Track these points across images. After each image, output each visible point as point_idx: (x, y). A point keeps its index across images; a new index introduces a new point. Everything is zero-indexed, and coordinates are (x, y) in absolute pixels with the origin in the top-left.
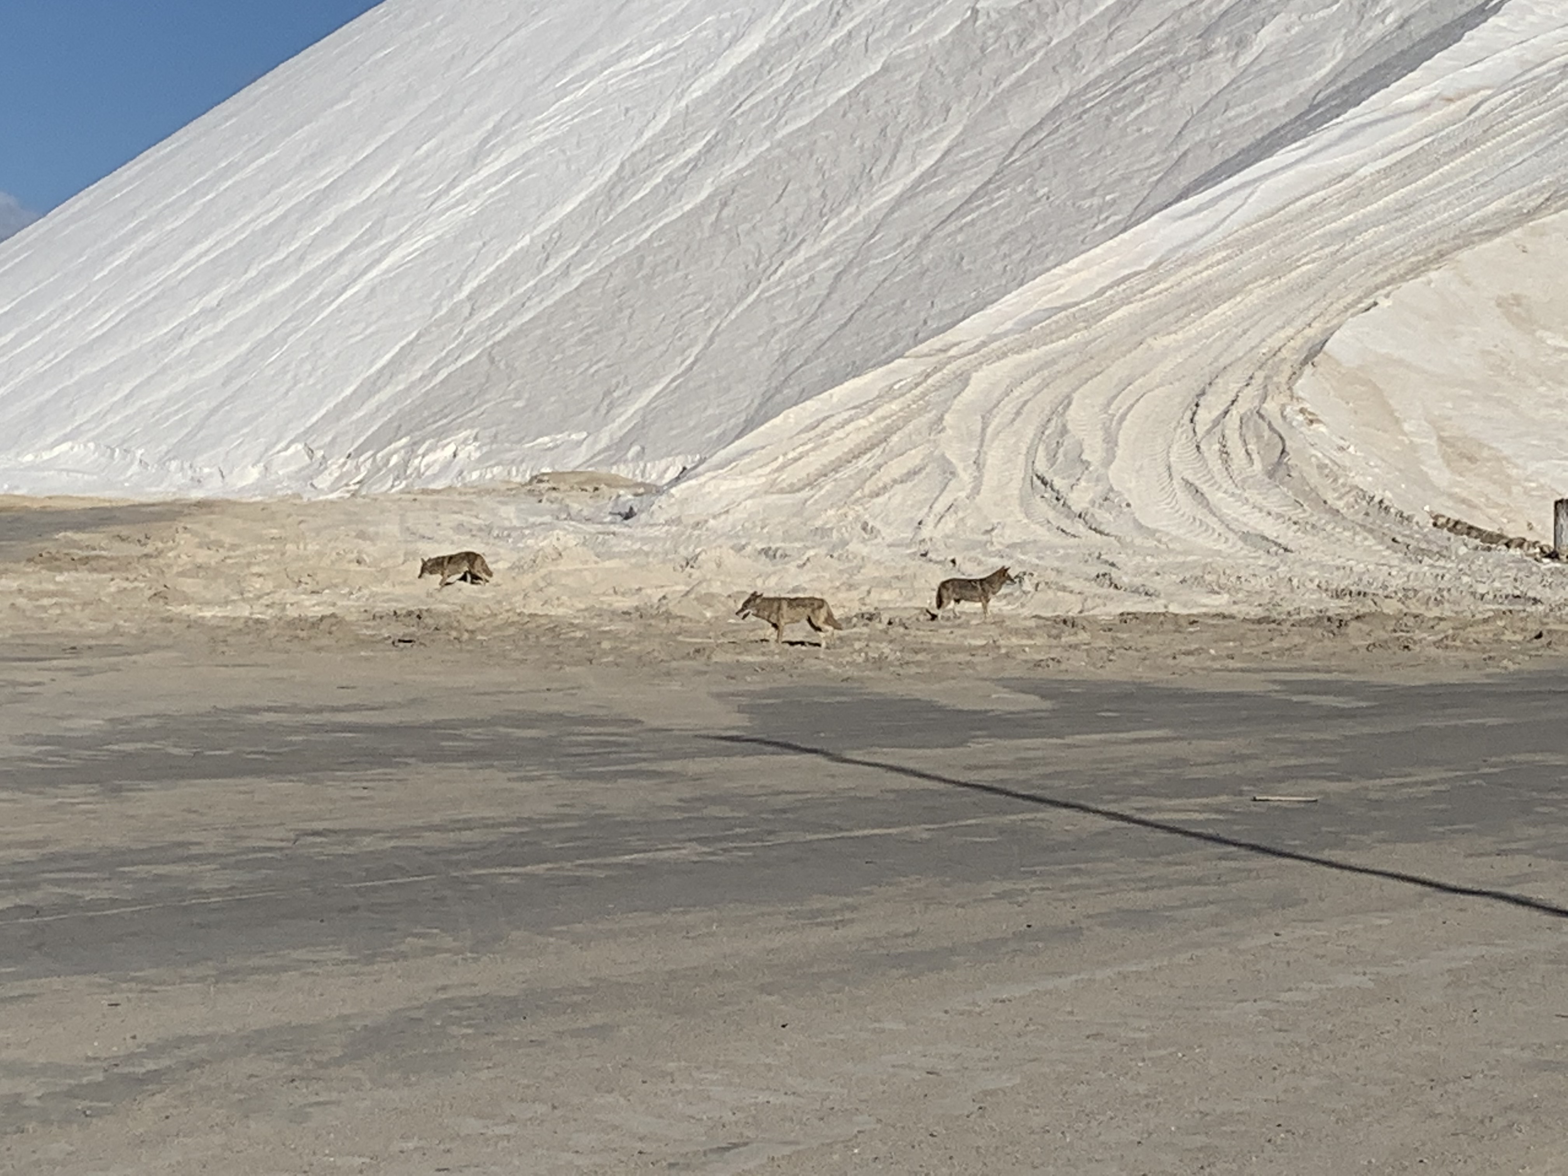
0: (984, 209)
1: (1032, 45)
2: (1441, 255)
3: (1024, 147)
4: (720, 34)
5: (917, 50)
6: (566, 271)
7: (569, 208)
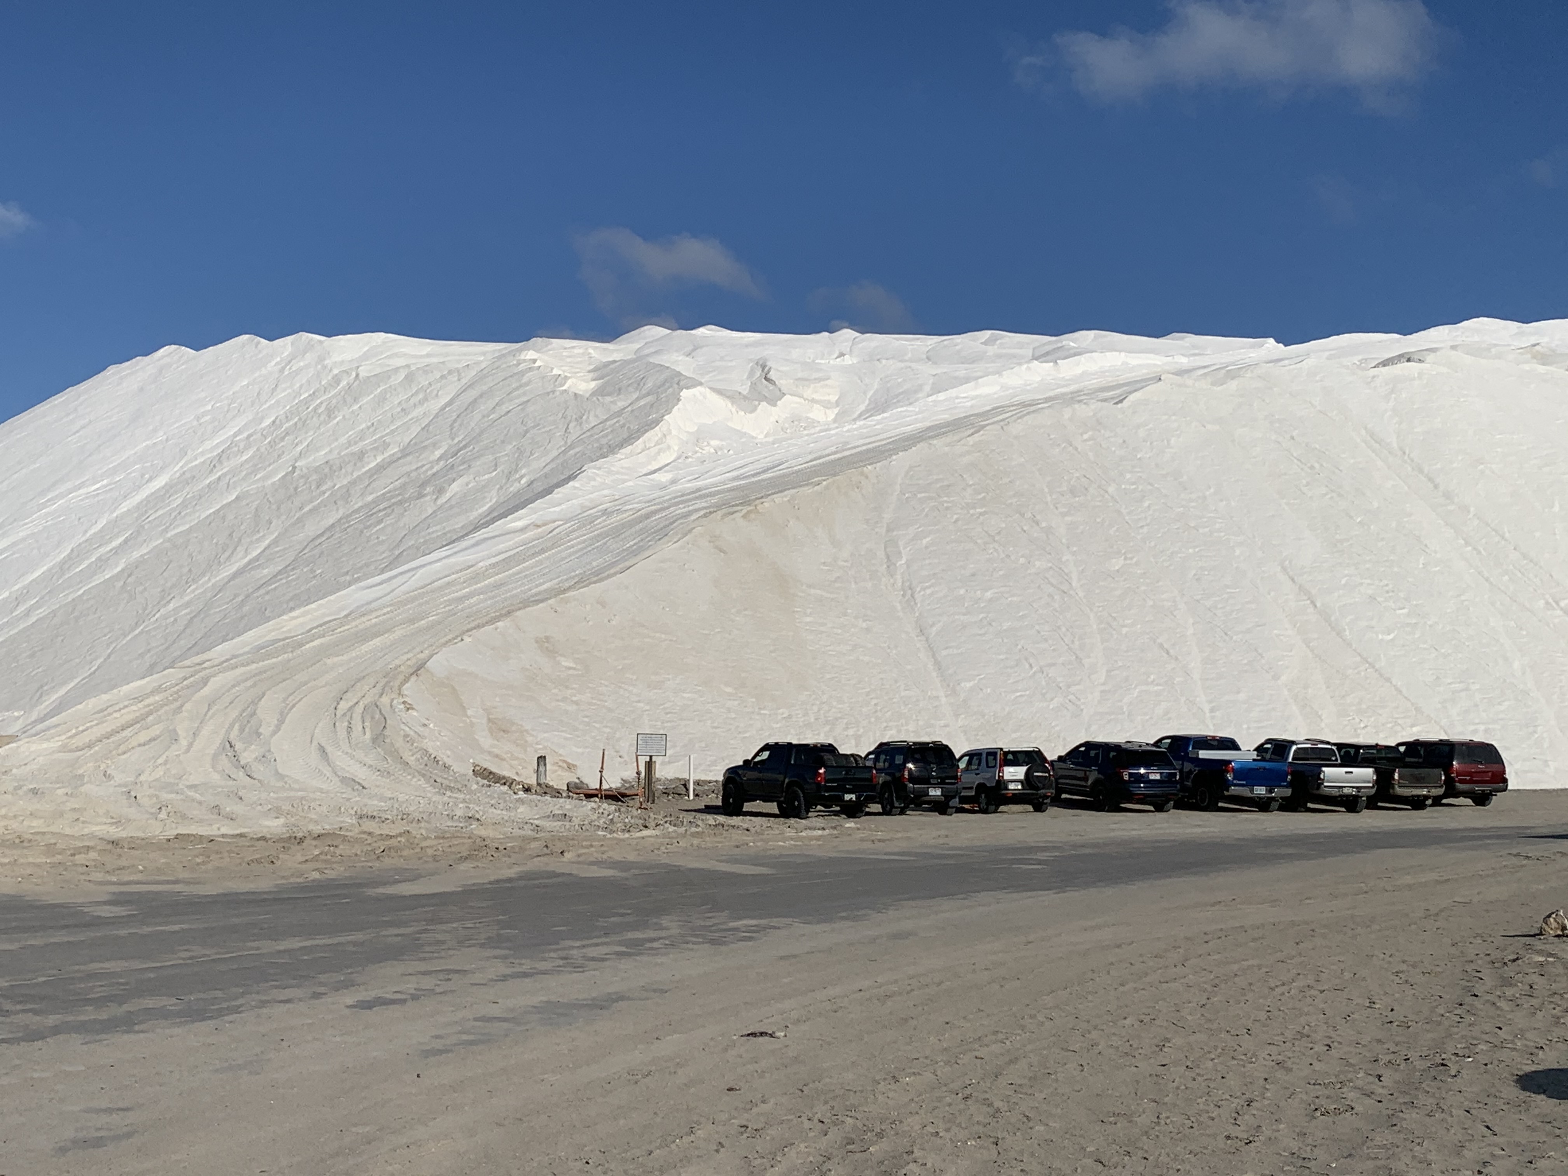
0: (284, 581)
1: (324, 488)
2: (509, 613)
3: (312, 545)
4: (142, 476)
5: (258, 488)
6: (28, 613)
7: (36, 575)
